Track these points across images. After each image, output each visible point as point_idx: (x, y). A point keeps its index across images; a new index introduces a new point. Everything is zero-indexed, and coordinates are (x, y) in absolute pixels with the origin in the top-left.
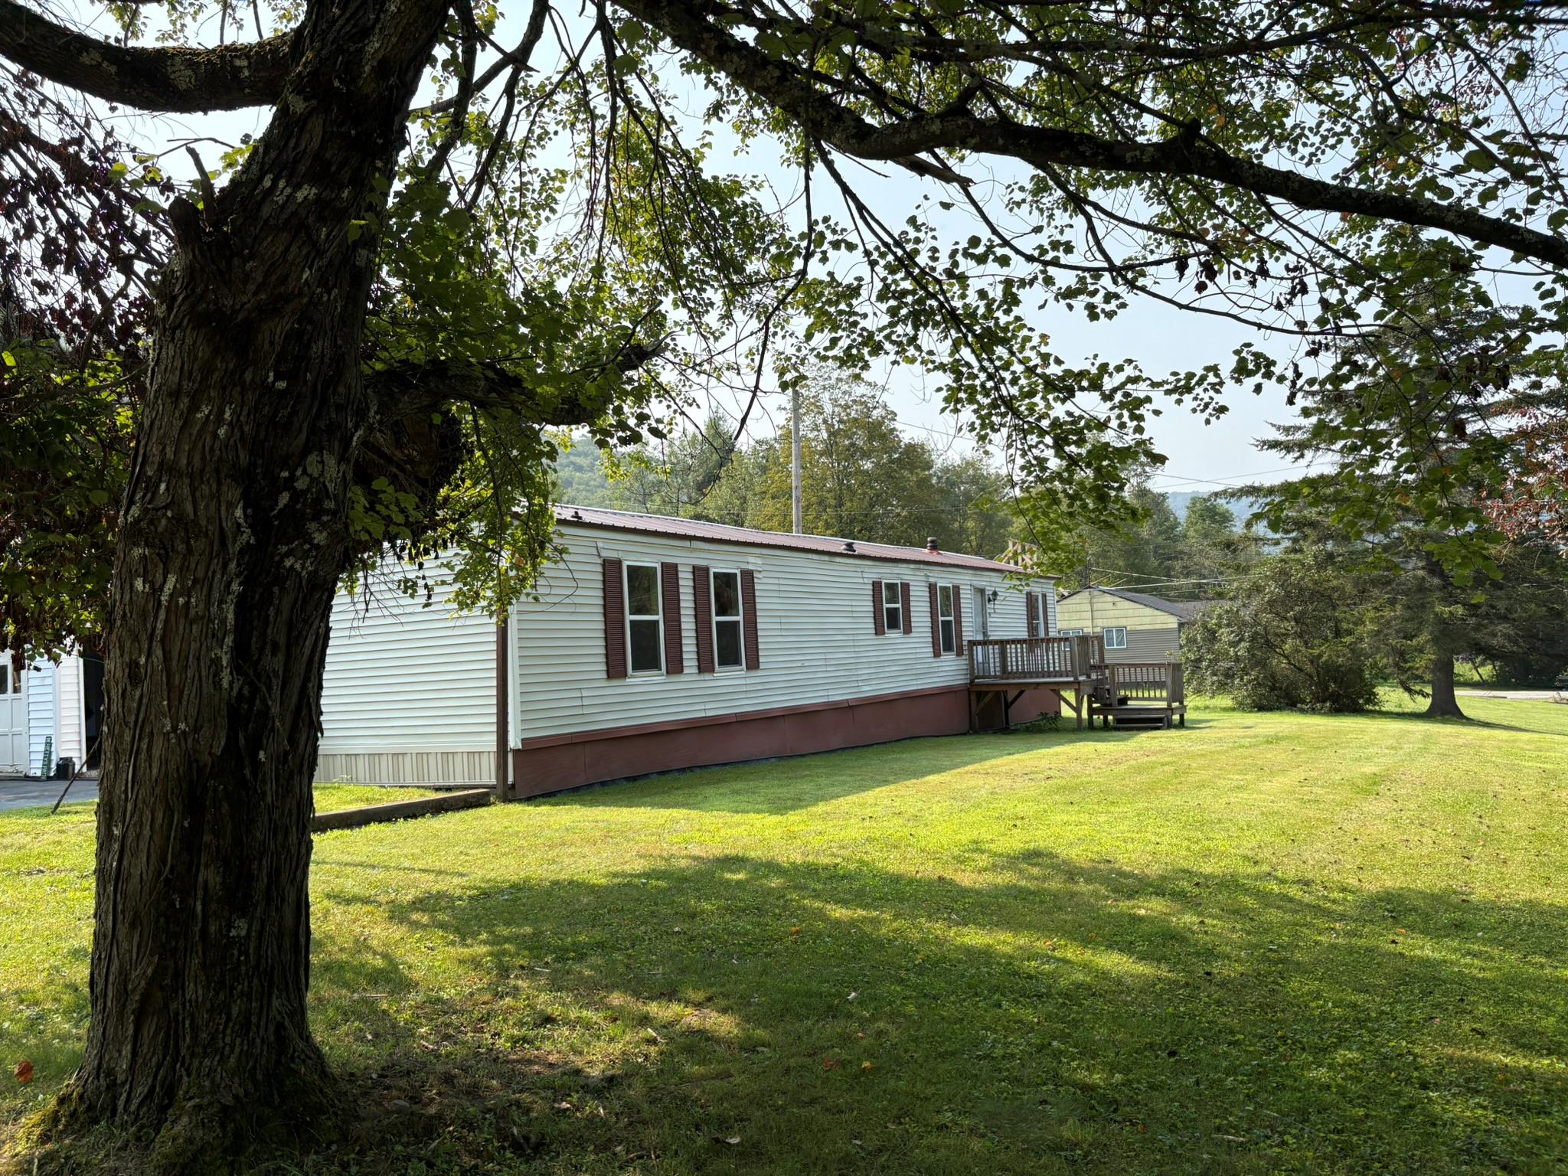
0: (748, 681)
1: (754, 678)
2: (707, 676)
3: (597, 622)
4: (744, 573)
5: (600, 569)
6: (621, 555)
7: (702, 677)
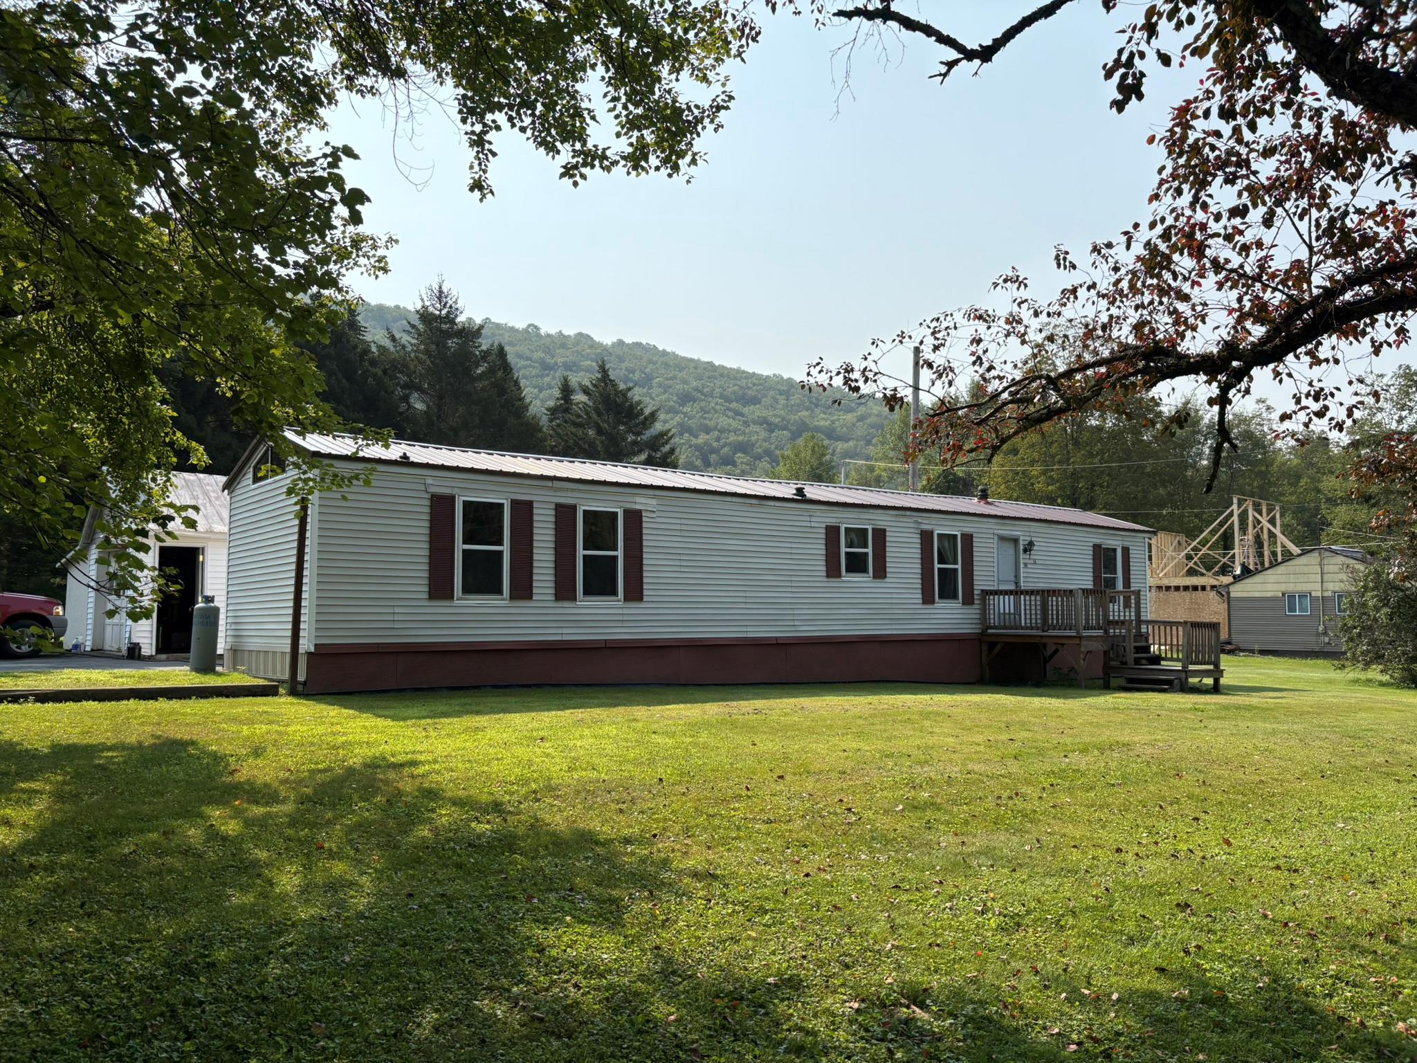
0: (625, 611)
1: (634, 609)
2: (566, 604)
3: (421, 549)
4: (628, 513)
5: (427, 503)
6: (455, 491)
7: (560, 604)
